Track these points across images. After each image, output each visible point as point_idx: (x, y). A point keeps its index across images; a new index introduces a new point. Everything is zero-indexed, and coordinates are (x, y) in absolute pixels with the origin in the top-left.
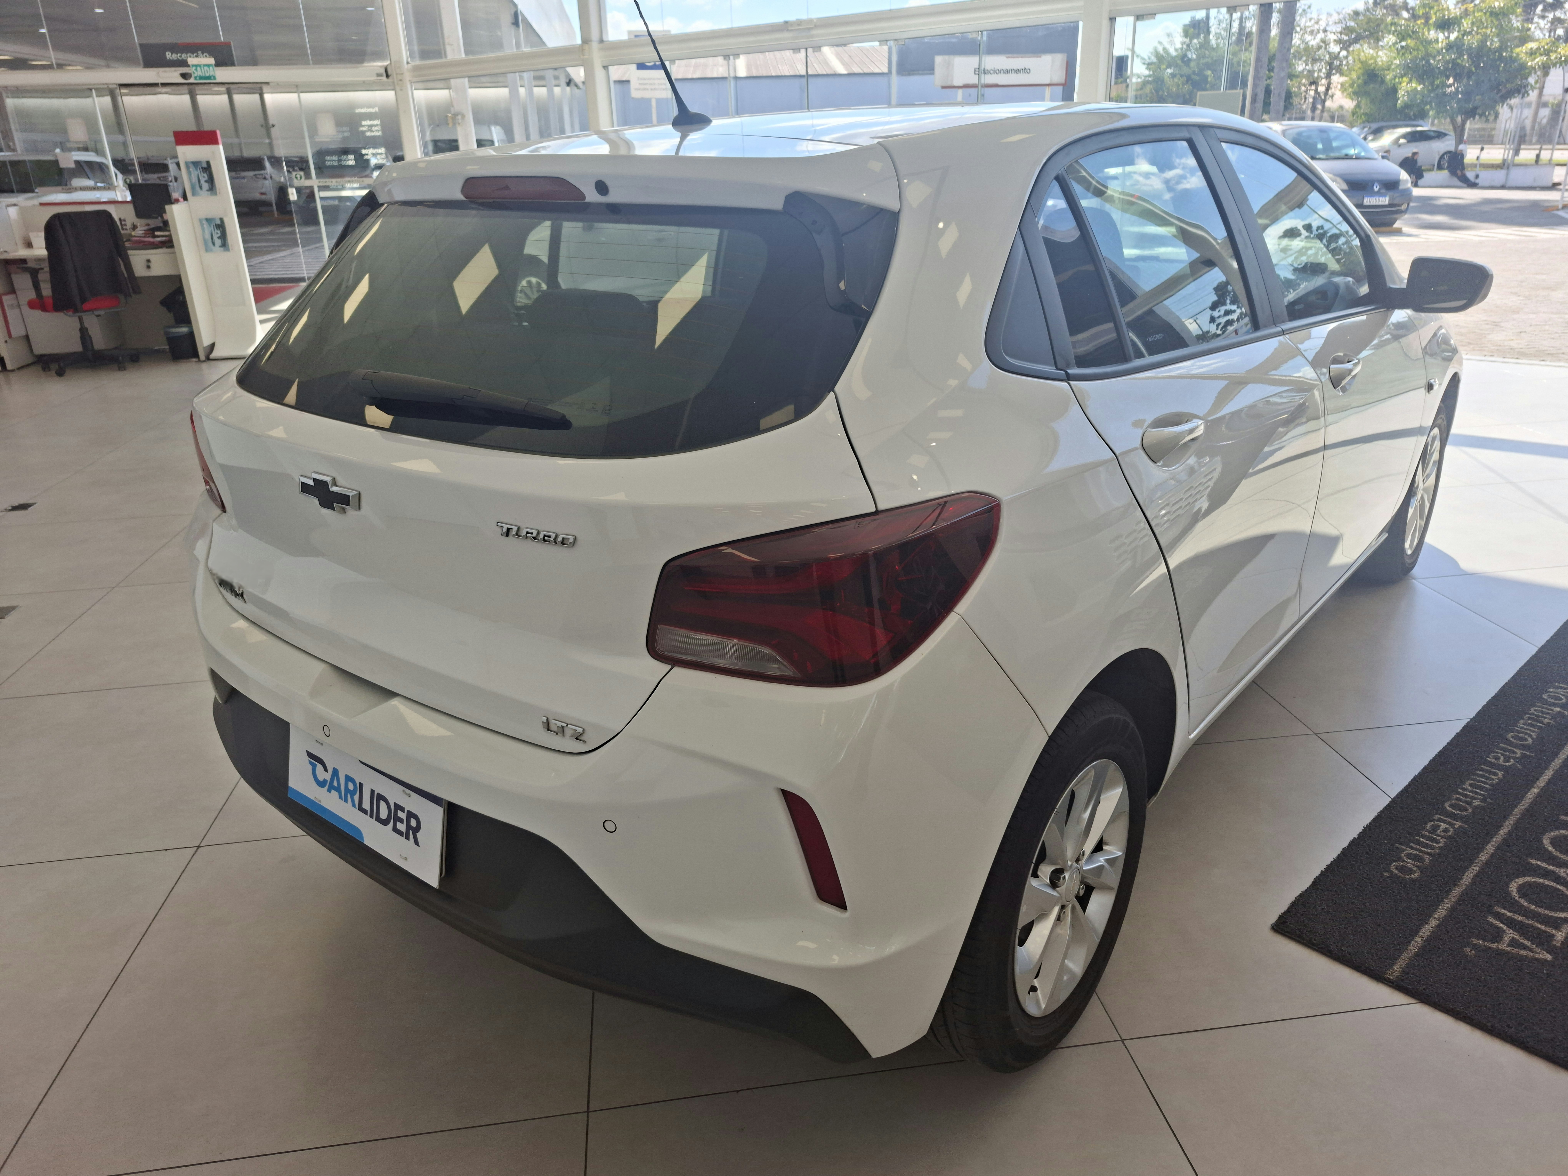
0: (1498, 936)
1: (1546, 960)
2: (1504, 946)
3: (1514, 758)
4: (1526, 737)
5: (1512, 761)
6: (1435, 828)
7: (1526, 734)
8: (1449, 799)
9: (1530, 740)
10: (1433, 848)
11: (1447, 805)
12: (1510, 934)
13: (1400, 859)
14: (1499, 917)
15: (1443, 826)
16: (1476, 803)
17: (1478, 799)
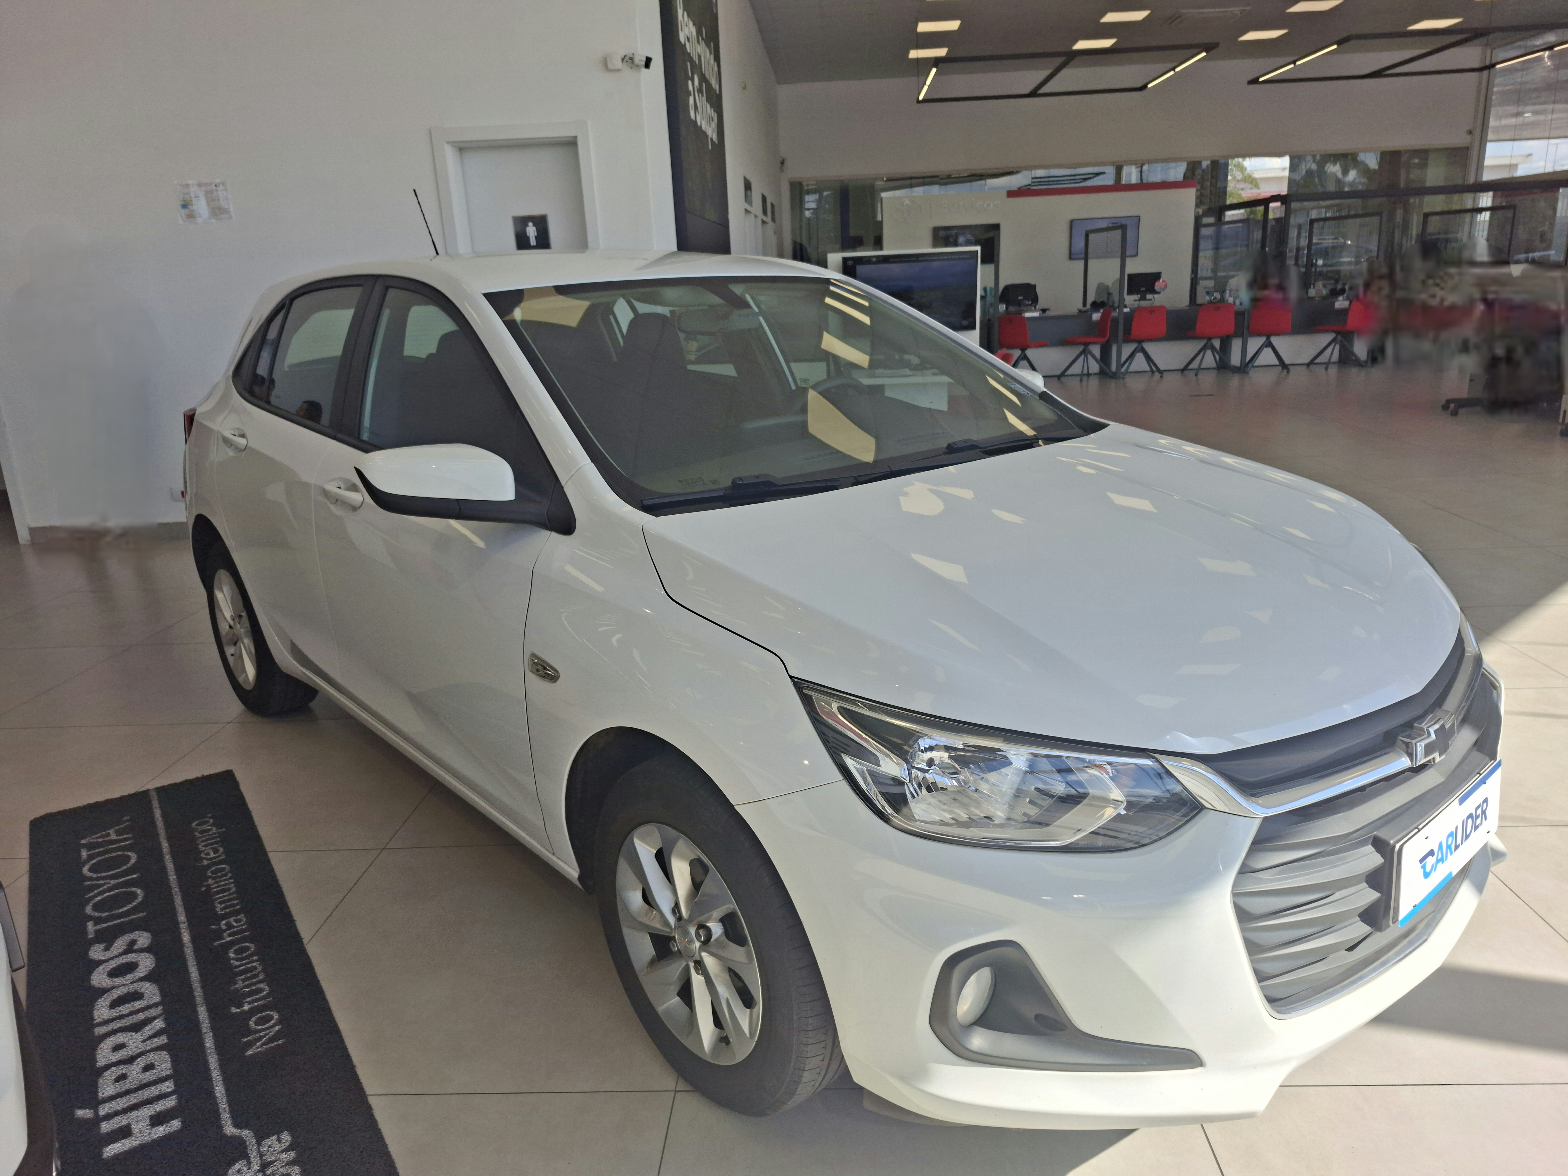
0: (118, 833)
1: (82, 839)
2: (111, 831)
3: (225, 931)
4: (239, 956)
5: (224, 927)
6: (216, 851)
7: (242, 959)
8: (231, 871)
9: (232, 955)
10: (203, 841)
11: (227, 867)
12: (113, 837)
13: (212, 825)
14: (125, 840)
15: (212, 855)
16: (210, 881)
17: (212, 885)
